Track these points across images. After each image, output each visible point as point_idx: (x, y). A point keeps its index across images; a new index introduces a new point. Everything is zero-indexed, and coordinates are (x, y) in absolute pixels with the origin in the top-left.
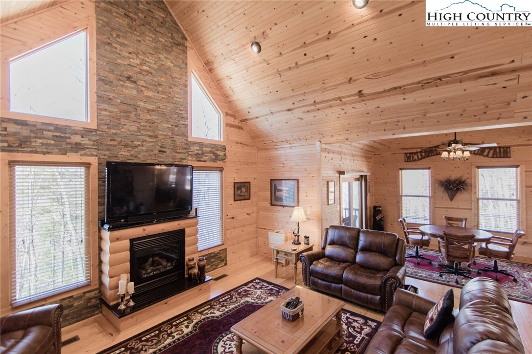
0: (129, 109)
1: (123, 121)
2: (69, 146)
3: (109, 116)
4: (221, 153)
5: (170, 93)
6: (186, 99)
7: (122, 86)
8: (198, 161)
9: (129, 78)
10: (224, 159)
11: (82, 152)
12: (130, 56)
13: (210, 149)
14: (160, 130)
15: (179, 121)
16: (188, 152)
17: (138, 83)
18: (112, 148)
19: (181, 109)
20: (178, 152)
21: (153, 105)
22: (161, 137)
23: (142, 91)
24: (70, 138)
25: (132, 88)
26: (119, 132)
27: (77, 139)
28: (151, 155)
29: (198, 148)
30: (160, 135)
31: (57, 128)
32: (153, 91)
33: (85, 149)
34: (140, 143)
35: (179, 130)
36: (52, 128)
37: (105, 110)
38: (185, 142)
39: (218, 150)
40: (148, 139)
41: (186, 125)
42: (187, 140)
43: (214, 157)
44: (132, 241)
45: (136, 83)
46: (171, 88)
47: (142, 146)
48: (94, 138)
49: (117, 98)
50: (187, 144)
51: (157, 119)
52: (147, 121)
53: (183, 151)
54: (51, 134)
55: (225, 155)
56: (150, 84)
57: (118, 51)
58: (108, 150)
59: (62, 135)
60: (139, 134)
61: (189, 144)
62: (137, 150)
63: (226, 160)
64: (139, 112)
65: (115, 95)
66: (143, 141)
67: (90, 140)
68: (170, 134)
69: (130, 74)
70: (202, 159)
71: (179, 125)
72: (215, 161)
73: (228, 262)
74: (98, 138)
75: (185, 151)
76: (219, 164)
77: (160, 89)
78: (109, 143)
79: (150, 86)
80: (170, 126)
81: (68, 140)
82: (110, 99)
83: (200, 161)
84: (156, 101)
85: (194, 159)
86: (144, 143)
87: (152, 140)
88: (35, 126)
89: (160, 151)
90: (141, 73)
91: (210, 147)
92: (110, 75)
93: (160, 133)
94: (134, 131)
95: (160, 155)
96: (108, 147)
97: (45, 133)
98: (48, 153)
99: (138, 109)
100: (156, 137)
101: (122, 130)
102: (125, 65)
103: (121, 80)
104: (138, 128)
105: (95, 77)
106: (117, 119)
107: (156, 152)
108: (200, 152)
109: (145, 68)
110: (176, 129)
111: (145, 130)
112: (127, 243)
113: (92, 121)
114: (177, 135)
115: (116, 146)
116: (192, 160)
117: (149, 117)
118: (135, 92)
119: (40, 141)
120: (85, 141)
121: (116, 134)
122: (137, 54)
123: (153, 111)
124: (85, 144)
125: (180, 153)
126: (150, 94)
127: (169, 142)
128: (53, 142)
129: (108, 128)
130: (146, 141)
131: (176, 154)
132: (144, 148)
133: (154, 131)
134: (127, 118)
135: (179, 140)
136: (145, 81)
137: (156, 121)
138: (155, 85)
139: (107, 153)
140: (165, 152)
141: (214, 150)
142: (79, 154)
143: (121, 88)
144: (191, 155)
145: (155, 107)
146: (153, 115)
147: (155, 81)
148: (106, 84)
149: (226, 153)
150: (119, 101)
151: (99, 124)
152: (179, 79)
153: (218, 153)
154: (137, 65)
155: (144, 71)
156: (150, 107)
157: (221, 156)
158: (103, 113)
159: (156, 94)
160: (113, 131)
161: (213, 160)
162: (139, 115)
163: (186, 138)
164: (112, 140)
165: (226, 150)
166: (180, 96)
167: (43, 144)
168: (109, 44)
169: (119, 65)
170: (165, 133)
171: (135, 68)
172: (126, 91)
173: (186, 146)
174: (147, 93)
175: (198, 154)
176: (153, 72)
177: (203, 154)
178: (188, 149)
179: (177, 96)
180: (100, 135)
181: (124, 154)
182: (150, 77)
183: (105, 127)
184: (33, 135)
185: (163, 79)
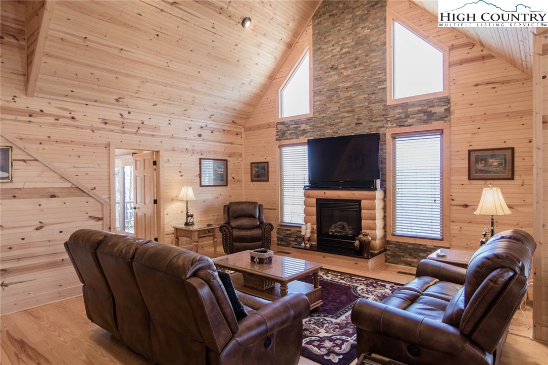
0: (332, 93)
1: (328, 105)
2: (300, 132)
3: (319, 105)
4: (440, 110)
5: (367, 62)
6: (385, 59)
7: (328, 76)
8: (400, 126)
9: (332, 68)
10: (447, 117)
11: (306, 135)
12: (333, 48)
13: (419, 108)
14: (357, 103)
15: (376, 87)
16: (386, 119)
17: (339, 68)
18: (322, 128)
19: (379, 72)
20: (374, 121)
21: (350, 81)
22: (357, 109)
23: (341, 73)
24: (300, 127)
25: (335, 74)
26: (325, 115)
27: (303, 127)
28: (349, 129)
29: (401, 111)
30: (356, 108)
31: (296, 123)
32: (351, 68)
33: (306, 133)
34: (340, 120)
35: (376, 97)
36: (293, 123)
37: (317, 101)
38: (383, 107)
39: (433, 107)
40: (346, 115)
41: (385, 89)
43: (425, 117)
44: (318, 200)
45: (337, 68)
46: (367, 56)
47: (342, 122)
48: (311, 124)
49: (324, 88)
50: (386, 110)
51: (354, 94)
52: (346, 98)
53: (381, 119)
54: (293, 126)
55: (448, 110)
56: (348, 63)
57: (325, 50)
58: (319, 131)
59: (298, 126)
60: (339, 112)
61: (386, 108)
62: (337, 127)
63: (452, 117)
64: (339, 93)
65: (324, 87)
66: (342, 118)
67: (310, 126)
68: (366, 104)
69: (332, 64)
70: (406, 124)
71: (376, 92)
72: (427, 123)
74: (313, 123)
75: (383, 118)
76: (436, 125)
77: (357, 63)
78: (320, 125)
79: (349, 65)
80: (367, 96)
81: (300, 129)
82: (320, 91)
83: (404, 126)
84: (354, 76)
85: (395, 125)
86: (343, 120)
87: (349, 115)
88: (287, 123)
89: (356, 124)
90: (341, 58)
91: (419, 105)
92: (321, 72)
93: (357, 106)
94: (337, 111)
95: (356, 128)
96: (319, 129)
97: (291, 126)
98: (292, 138)
99: (339, 90)
100: (353, 111)
101: (328, 113)
102: (329, 58)
103: (326, 72)
104: (339, 107)
105: (312, 79)
106: (325, 105)
107: (353, 125)
108: (403, 115)
109: (344, 51)
110: (373, 96)
111: (344, 107)
112: (314, 200)
113: (310, 111)
114: (374, 103)
115: (323, 126)
116: (392, 127)
117: (348, 94)
118: (336, 77)
119: (289, 132)
120: (308, 127)
121: (323, 117)
122: (337, 43)
123: (350, 87)
124: (307, 129)
125: (378, 121)
126: (349, 72)
127: (365, 112)
128: (293, 131)
129: (320, 114)
130: (345, 117)
131: (372, 124)
132: (343, 124)
133: (351, 106)
134: (331, 101)
135: (377, 108)
136: (344, 63)
137: (353, 95)
138: (353, 62)
139: (319, 133)
140: (361, 123)
141: (426, 107)
142: (304, 137)
143: (327, 79)
144: (391, 121)
145: (352, 83)
146: (351, 91)
147: (352, 58)
148: (318, 81)
149: (450, 107)
150: (326, 90)
151: (314, 113)
152: (377, 41)
153: (433, 110)
154: (339, 52)
155: (344, 54)
156: (348, 84)
157: (440, 113)
158: (317, 103)
159: (354, 70)
160: (322, 115)
161: (425, 122)
162: (339, 96)
163: (384, 104)
164: (321, 123)
165: (449, 103)
166: (378, 59)
167: (290, 133)
168: (320, 48)
169: (326, 60)
170: (361, 105)
171: (337, 56)
172: (330, 80)
173: (384, 113)
174: (346, 73)
175: (401, 118)
176: (351, 50)
177: (407, 116)
178: (386, 115)
179: (374, 61)
180: (314, 121)
181: (329, 131)
182: (348, 56)
183: (318, 114)
184: (287, 129)
185: (359, 52)
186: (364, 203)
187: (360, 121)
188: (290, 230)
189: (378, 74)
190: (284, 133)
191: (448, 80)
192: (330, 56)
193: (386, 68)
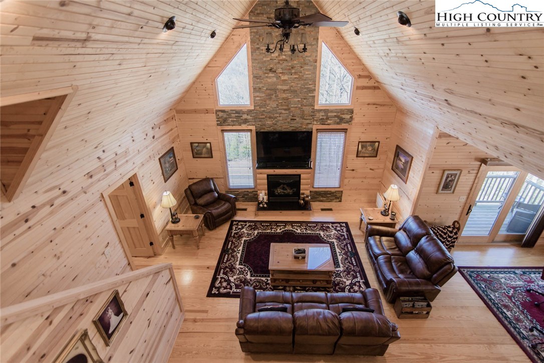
0: (272, 91)
1: (268, 102)
2: (242, 121)
3: (260, 100)
4: (347, 117)
5: (301, 72)
6: (315, 73)
7: (267, 77)
8: (322, 124)
9: (271, 70)
10: (350, 122)
11: (248, 124)
13: (335, 114)
14: (292, 104)
15: (308, 94)
16: (313, 118)
17: (277, 71)
18: (262, 120)
19: (310, 83)
20: (305, 119)
21: (287, 86)
22: (293, 109)
23: (279, 77)
24: (242, 116)
25: (273, 77)
26: (265, 109)
27: (245, 116)
28: (285, 123)
29: (323, 114)
30: (292, 107)
31: (237, 112)
32: (288, 75)
33: (249, 122)
34: (278, 115)
35: (307, 102)
36: (234, 112)
37: (258, 96)
38: (312, 110)
39: (343, 114)
40: (283, 112)
41: (314, 97)
42: (313, 109)
43: (338, 121)
45: (275, 72)
46: (302, 67)
48: (253, 115)
49: (264, 87)
50: (314, 112)
51: (291, 96)
52: (283, 99)
53: (310, 118)
54: (234, 115)
55: (351, 117)
56: (286, 69)
58: (260, 121)
59: (239, 115)
60: (278, 109)
61: (314, 111)
62: (276, 120)
63: (353, 122)
64: (278, 93)
65: (263, 85)
66: (280, 114)
67: (251, 116)
68: (300, 106)
69: (271, 66)
71: (308, 98)
73: (342, 200)
76: (343, 126)
77: (293, 71)
78: (261, 117)
79: (286, 71)
80: (300, 100)
81: (241, 118)
82: (260, 89)
83: (325, 124)
84: (290, 82)
85: (319, 123)
86: (281, 115)
87: (286, 112)
88: (228, 112)
89: (291, 119)
90: (279, 63)
91: (335, 112)
92: (260, 71)
93: (292, 106)
94: (275, 107)
95: (292, 122)
96: (260, 119)
97: (232, 115)
98: (234, 125)
99: (277, 91)
100: (289, 109)
101: (268, 108)
102: (268, 61)
103: (266, 73)
104: (277, 105)
105: (252, 76)
106: (265, 101)
107: (289, 120)
108: (325, 117)
110: (305, 101)
111: (282, 105)
112: (266, 176)
113: (251, 104)
114: (305, 106)
115: (264, 118)
116: (317, 124)
117: (285, 96)
118: (275, 79)
119: (230, 119)
120: (249, 117)
121: (264, 111)
123: (287, 90)
124: (249, 119)
125: (307, 119)
126: (286, 77)
127: (299, 112)
128: (235, 119)
129: (260, 108)
130: (282, 113)
131: (304, 121)
132: (281, 118)
133: (288, 106)
134: (270, 99)
135: (307, 110)
136: (282, 68)
137: (289, 97)
138: (290, 69)
139: (260, 123)
140: (295, 120)
141: (339, 114)
142: (246, 125)
143: (266, 79)
144: (316, 120)
145: (288, 87)
146: (287, 93)
147: (290, 66)
148: (258, 79)
149: (352, 116)
150: (265, 88)
151: (255, 106)
152: (310, 57)
153: (343, 116)
154: (277, 57)
155: (282, 60)
156: (285, 88)
157: (347, 119)
158: (257, 98)
159: (290, 76)
160: (263, 109)
161: (338, 123)
162: (278, 96)
163: (312, 107)
164: (262, 115)
165: (353, 113)
166: (310, 73)
167: (232, 121)
168: (258, 48)
169: (265, 62)
170: (295, 106)
171: (275, 61)
172: (269, 80)
173: (312, 114)
174: (283, 78)
175: (323, 119)
176: (288, 58)
177: (328, 118)
178: (313, 116)
179: (307, 73)
180: (256, 113)
181: (269, 123)
182: (285, 64)
183: (258, 107)
184: (228, 117)
185: (295, 62)
186: (302, 176)
187: (294, 118)
188: (238, 191)
189: (310, 85)
190: (225, 120)
191: (353, 97)
192: (269, 59)
193: (315, 81)
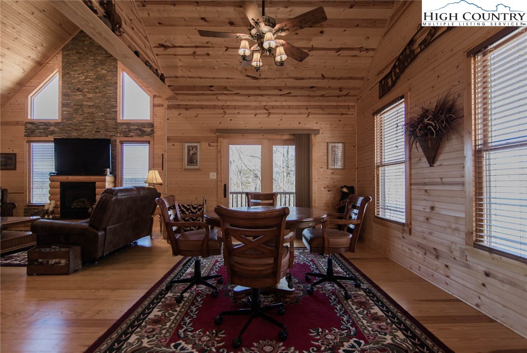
0: (79, 107)
1: (74, 116)
2: (49, 132)
3: (67, 114)
4: (148, 130)
5: (104, 92)
6: (116, 92)
7: (74, 95)
8: (126, 137)
9: (78, 89)
10: (151, 134)
11: (54, 135)
12: (79, 76)
13: (137, 127)
14: (97, 118)
15: (111, 109)
16: (117, 131)
17: (84, 91)
18: (69, 132)
19: (112, 100)
20: (109, 131)
23: (86, 95)
24: (49, 128)
25: (80, 95)
26: (72, 122)
27: (52, 128)
28: (90, 135)
29: (126, 127)
30: (96, 121)
31: (46, 124)
32: (93, 93)
33: (55, 133)
34: (83, 127)
35: (110, 116)
36: (43, 124)
37: (65, 111)
39: (144, 127)
40: (88, 124)
41: (116, 112)
42: (116, 122)
43: (140, 133)
44: (61, 183)
45: (82, 91)
46: (104, 88)
47: (85, 129)
48: (60, 127)
49: (71, 103)
51: (95, 111)
52: (89, 113)
53: (113, 130)
54: (42, 127)
55: (153, 131)
56: (91, 89)
57: (72, 76)
58: (67, 133)
59: (47, 127)
60: (83, 122)
61: (117, 124)
62: (82, 132)
63: (154, 135)
65: (71, 102)
66: (86, 126)
67: (58, 128)
68: (104, 119)
69: (78, 87)
70: (129, 135)
71: (110, 113)
72: (141, 137)
74: (62, 127)
75: (115, 130)
76: (146, 138)
77: (97, 91)
78: (67, 129)
79: (91, 91)
80: (104, 114)
81: (49, 130)
82: (68, 104)
83: (128, 136)
84: (95, 99)
85: (122, 135)
87: (91, 125)
88: (36, 124)
89: (96, 131)
90: (85, 84)
91: (137, 126)
92: (68, 90)
93: (97, 119)
94: (81, 121)
95: (96, 134)
96: (66, 131)
97: (40, 127)
98: (41, 136)
99: (83, 107)
100: (94, 122)
101: (74, 121)
103: (73, 92)
104: (83, 118)
105: (61, 94)
106: (72, 115)
107: (94, 132)
108: (127, 130)
109: (88, 80)
110: (108, 115)
111: (87, 119)
112: (58, 183)
113: (59, 117)
114: (108, 119)
115: (70, 130)
116: (120, 137)
117: (91, 110)
118: (81, 97)
119: (38, 131)
120: (56, 129)
121: (70, 123)
122: (82, 73)
123: (92, 106)
124: (56, 131)
125: (111, 132)
126: (91, 95)
127: (103, 125)
128: (42, 131)
129: (67, 121)
131: (108, 133)
132: (86, 131)
133: (92, 119)
134: (77, 113)
135: (111, 123)
136: (87, 88)
138: (94, 89)
139: (66, 135)
140: (100, 132)
141: (140, 127)
142: (51, 136)
143: (74, 97)
144: (120, 133)
145: (93, 103)
146: (92, 108)
147: (94, 87)
148: (66, 96)
149: (153, 129)
150: (72, 104)
151: (62, 119)
152: (111, 80)
153: (145, 129)
154: (83, 80)
155: (87, 82)
156: (91, 104)
157: (148, 131)
158: (65, 112)
159: (95, 95)
160: (69, 122)
161: (140, 136)
162: (83, 110)
163: (115, 121)
164: (69, 127)
165: (153, 127)
166: (112, 92)
167: (39, 132)
168: (68, 73)
169: (73, 83)
170: (100, 119)
171: (82, 83)
172: (77, 98)
173: (115, 127)
174: (88, 96)
175: (126, 131)
176: (93, 81)
177: (130, 131)
178: (117, 128)
179: (109, 92)
180: (62, 125)
181: (74, 134)
182: (90, 85)
183: (65, 120)
184: (36, 128)
185: (99, 84)
186: (97, 184)
187: (99, 130)
188: (38, 209)
189: (112, 101)
190: (33, 132)
191: (153, 114)
192: (77, 81)
193: (117, 99)
